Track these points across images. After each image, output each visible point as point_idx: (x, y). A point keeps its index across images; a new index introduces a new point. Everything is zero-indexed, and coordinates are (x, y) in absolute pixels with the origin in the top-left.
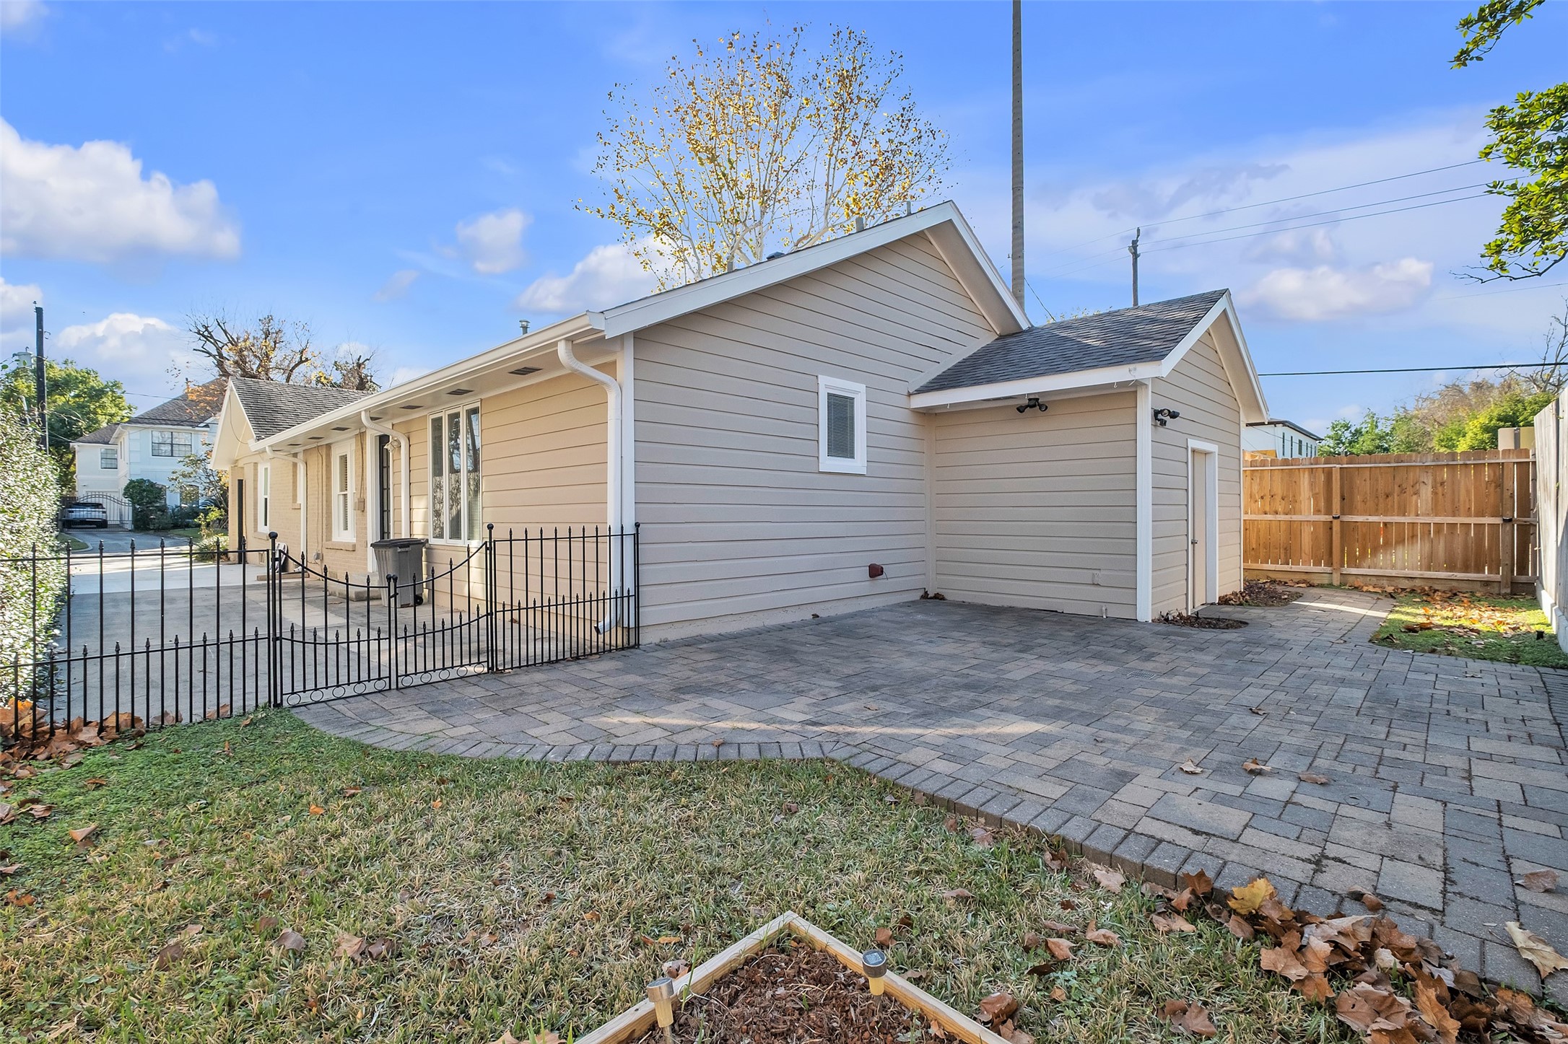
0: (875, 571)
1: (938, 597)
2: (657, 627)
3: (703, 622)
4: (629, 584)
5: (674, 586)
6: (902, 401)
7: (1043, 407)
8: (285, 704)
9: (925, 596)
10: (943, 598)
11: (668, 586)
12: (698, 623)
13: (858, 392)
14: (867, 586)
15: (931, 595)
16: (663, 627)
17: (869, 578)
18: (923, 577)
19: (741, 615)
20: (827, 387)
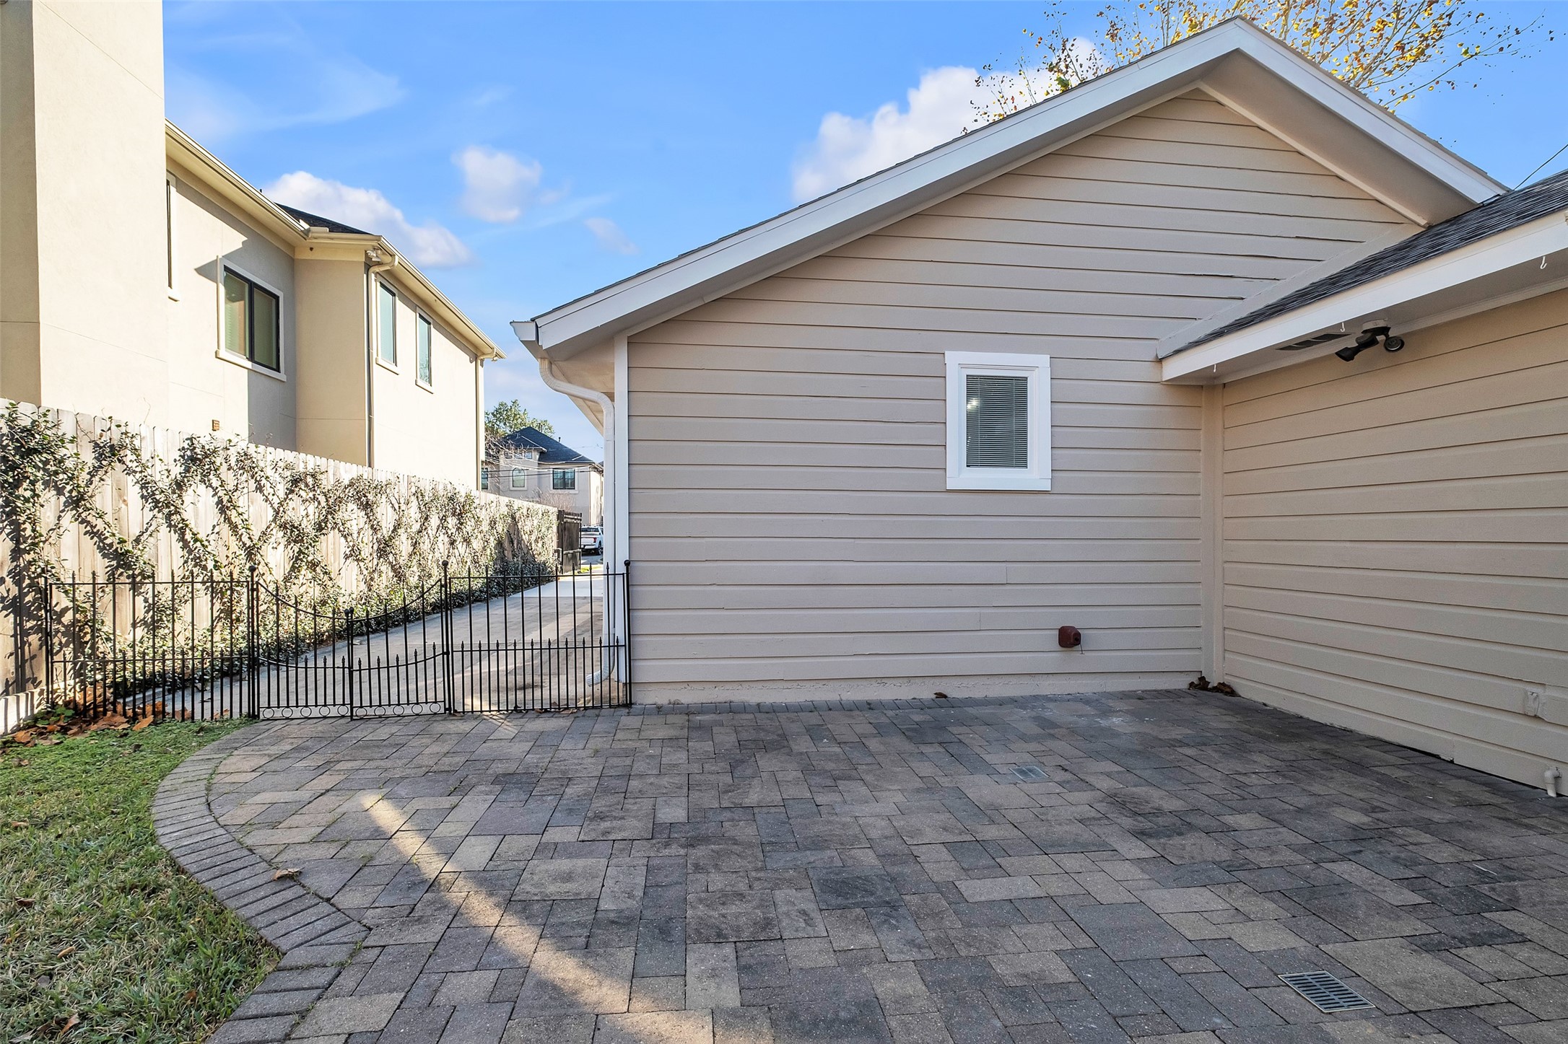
0: (1069, 638)
1: (1225, 690)
2: (665, 686)
3: (735, 686)
4: (620, 632)
5: (688, 638)
6: (1147, 371)
7: (1396, 344)
8: (261, 717)
9: (1202, 685)
10: (1232, 693)
11: (680, 638)
12: (728, 686)
13: (1032, 368)
14: (1056, 658)
15: (1214, 683)
16: (673, 686)
17: (1058, 648)
18: (1197, 653)
19: (800, 683)
20: (962, 366)
